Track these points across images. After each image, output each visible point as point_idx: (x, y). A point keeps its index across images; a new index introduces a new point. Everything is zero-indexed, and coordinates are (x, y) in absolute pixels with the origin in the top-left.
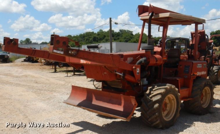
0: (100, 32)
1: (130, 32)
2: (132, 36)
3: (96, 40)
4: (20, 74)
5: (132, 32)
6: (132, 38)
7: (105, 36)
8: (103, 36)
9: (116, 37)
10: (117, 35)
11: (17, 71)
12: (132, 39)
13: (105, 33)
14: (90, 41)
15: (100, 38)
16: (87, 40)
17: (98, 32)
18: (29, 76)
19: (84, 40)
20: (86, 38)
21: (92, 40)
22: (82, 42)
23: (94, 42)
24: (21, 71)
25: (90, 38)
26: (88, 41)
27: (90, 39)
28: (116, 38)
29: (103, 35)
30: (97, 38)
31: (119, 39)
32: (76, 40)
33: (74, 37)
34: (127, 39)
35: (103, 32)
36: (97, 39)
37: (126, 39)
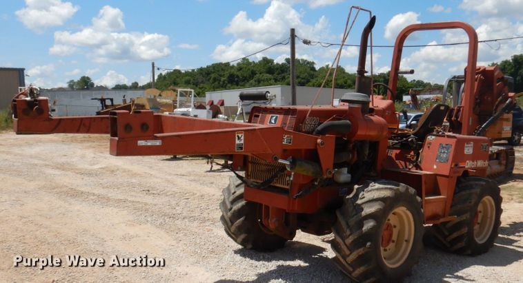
0: (243, 64)
1: (308, 63)
2: (312, 72)
3: (234, 81)
4: (94, 164)
5: (313, 63)
6: (312, 76)
7: (253, 73)
8: (249, 72)
9: (278, 74)
10: (282, 71)
11: (83, 157)
12: (313, 78)
13: (253, 66)
14: (221, 83)
15: (243, 77)
16: (215, 80)
17: (238, 64)
18: (118, 170)
19: (209, 80)
20: (213, 76)
21: (226, 82)
22: (205, 86)
23: (229, 85)
24: (93, 156)
25: (221, 76)
26: (216, 83)
27: (223, 79)
28: (279, 77)
29: (249, 69)
30: (238, 77)
31: (284, 78)
32: (192, 80)
33: (187, 73)
34: (303, 79)
35: (250, 63)
36: (236, 79)
37: (299, 80)
